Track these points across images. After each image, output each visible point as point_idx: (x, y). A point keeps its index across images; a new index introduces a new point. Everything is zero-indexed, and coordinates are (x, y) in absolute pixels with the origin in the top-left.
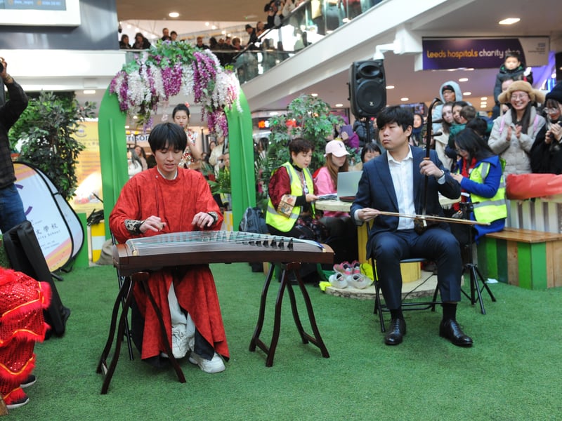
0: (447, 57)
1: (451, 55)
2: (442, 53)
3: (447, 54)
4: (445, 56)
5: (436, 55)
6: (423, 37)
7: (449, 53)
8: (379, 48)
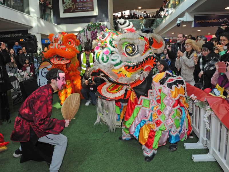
0: (204, 22)
1: (206, 21)
2: (202, 21)
3: (204, 21)
4: (203, 22)
5: (200, 21)
6: (194, 15)
7: (205, 20)
8: (179, 19)
